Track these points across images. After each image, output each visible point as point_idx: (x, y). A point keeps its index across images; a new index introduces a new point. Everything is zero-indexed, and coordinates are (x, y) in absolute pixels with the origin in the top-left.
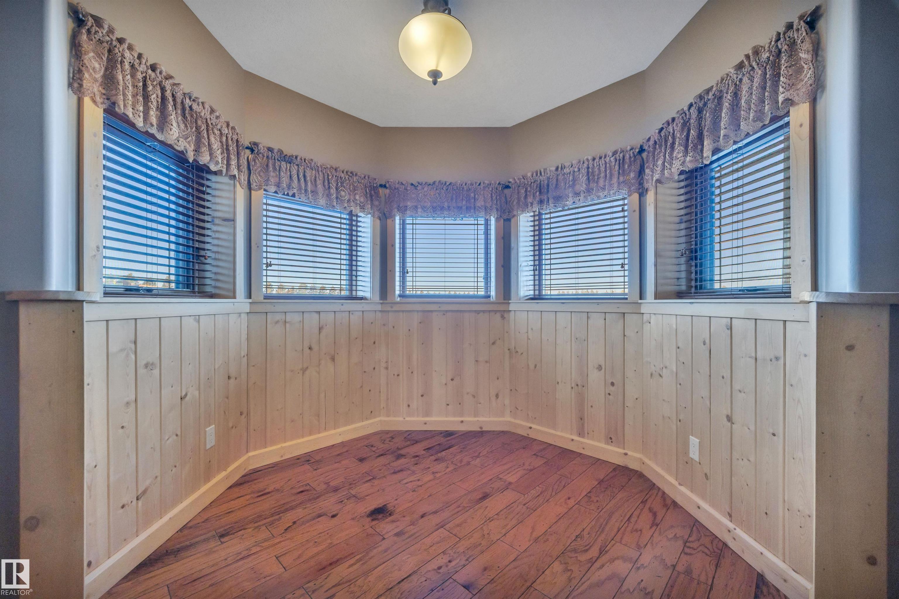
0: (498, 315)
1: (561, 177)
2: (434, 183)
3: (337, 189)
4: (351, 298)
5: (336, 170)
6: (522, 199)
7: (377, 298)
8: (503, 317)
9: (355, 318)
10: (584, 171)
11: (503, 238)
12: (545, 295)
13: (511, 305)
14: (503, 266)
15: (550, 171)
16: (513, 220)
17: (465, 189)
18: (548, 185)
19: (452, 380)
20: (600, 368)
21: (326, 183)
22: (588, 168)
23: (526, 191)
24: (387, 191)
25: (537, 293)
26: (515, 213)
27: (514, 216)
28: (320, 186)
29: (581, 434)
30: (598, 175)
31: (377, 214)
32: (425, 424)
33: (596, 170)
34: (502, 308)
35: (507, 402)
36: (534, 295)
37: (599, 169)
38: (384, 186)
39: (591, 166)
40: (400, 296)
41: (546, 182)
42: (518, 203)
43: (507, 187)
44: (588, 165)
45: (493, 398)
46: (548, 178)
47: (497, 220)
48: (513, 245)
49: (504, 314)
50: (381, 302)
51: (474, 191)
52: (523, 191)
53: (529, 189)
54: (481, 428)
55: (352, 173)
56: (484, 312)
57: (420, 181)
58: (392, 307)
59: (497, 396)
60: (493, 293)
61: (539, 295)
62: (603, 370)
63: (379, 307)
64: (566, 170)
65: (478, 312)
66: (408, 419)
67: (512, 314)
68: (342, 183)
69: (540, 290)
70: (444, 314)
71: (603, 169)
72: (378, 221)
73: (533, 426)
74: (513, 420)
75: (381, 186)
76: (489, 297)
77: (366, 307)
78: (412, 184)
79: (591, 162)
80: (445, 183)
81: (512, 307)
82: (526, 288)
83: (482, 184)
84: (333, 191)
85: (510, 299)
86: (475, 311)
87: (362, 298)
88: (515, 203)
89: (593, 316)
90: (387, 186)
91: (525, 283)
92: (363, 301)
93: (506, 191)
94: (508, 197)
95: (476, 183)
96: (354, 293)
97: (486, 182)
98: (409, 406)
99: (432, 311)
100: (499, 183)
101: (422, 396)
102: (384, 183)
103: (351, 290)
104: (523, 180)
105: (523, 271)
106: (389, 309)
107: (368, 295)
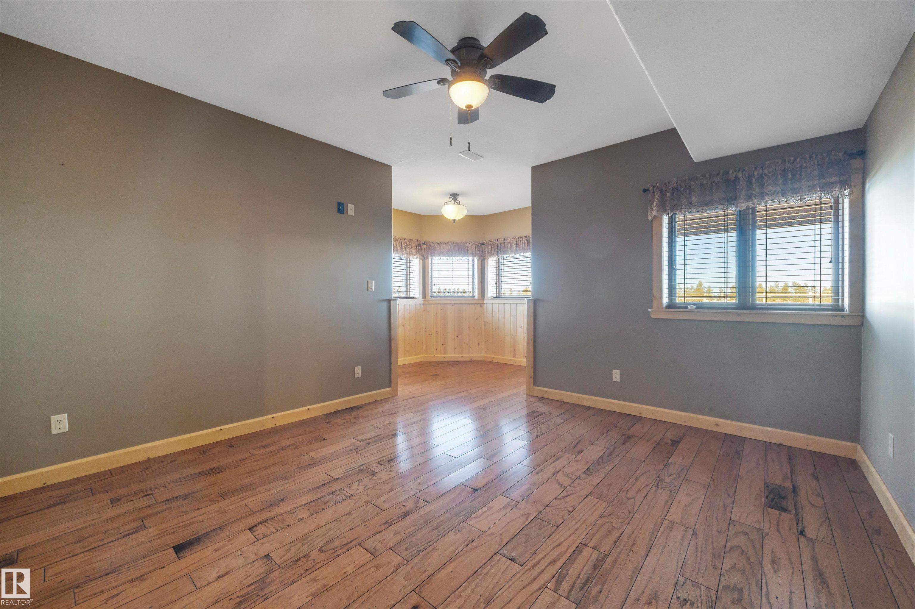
0: (479, 306)
1: (506, 244)
2: (448, 242)
3: (405, 248)
4: (407, 298)
5: (405, 239)
6: (490, 251)
7: (421, 297)
8: (481, 306)
9: (412, 307)
10: (515, 242)
11: (481, 269)
12: (502, 296)
13: (485, 301)
14: (481, 282)
15: (501, 240)
16: (485, 260)
17: (463, 245)
18: (501, 246)
19: (457, 337)
20: (521, 327)
21: (401, 246)
22: (516, 241)
23: (491, 248)
24: (425, 246)
25: (498, 295)
26: (486, 257)
27: (486, 259)
28: (399, 248)
29: (514, 357)
30: (520, 245)
31: (421, 258)
32: (445, 358)
33: (519, 243)
34: (480, 302)
35: (483, 347)
36: (496, 296)
37: (520, 242)
38: (424, 244)
39: (517, 241)
40: (431, 297)
41: (500, 245)
42: (488, 252)
43: (483, 244)
44: (516, 240)
45: (477, 345)
46: (501, 243)
47: (478, 260)
48: (486, 272)
49: (482, 305)
50: (423, 299)
51: (467, 247)
52: (490, 248)
53: (492, 247)
54: (471, 359)
55: (411, 240)
56: (472, 304)
57: (441, 242)
58: (428, 302)
59: (479, 344)
60: (476, 295)
61: (499, 296)
62: (522, 329)
63: (422, 302)
64: (508, 241)
65: (469, 304)
66: (436, 355)
67: (485, 305)
68: (407, 245)
69: (499, 294)
70: (453, 305)
71: (522, 242)
72: (421, 261)
73: (495, 356)
74: (486, 355)
75: (423, 244)
76: (475, 297)
77: (417, 302)
78: (437, 243)
79: (517, 239)
80: (453, 243)
81: (485, 302)
82: (492, 293)
83: (471, 243)
84: (404, 250)
85: (484, 298)
86: (468, 304)
87: (413, 298)
88: (486, 252)
89: (519, 305)
90: (425, 243)
91: (492, 290)
92: (413, 299)
93: (483, 246)
94: (483, 249)
95: (468, 243)
96: (408, 295)
97: (473, 242)
98: (436, 349)
99: (447, 304)
100: (479, 243)
101: (443, 344)
102: (424, 242)
103: (407, 294)
104: (490, 242)
105: (490, 284)
106: (427, 303)
107: (416, 296)
